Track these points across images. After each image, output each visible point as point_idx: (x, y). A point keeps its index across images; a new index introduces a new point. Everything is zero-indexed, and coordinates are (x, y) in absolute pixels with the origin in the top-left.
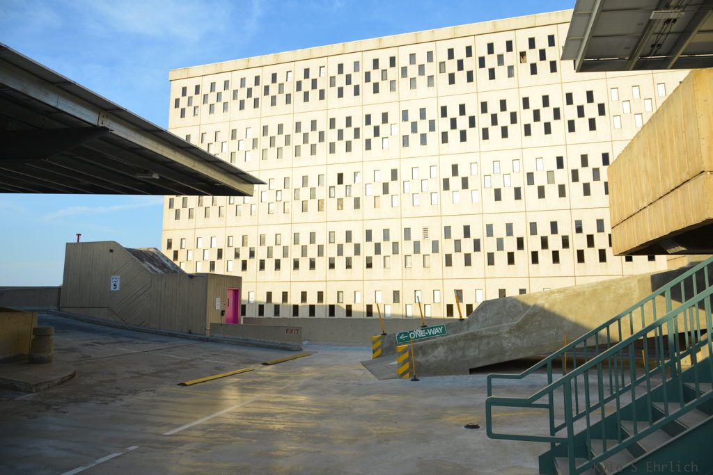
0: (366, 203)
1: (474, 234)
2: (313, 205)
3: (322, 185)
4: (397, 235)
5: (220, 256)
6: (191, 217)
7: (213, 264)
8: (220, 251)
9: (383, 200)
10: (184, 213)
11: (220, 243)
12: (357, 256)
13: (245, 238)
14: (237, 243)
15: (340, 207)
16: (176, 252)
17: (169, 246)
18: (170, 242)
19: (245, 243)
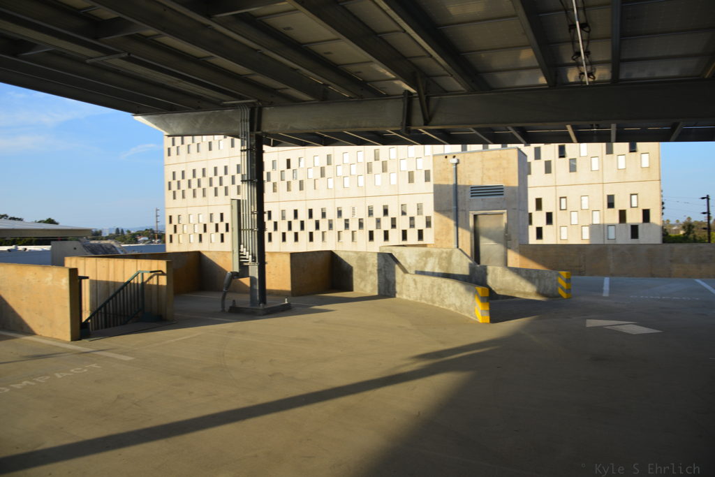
0: (308, 185)
1: (391, 214)
2: (269, 187)
3: (276, 170)
4: (331, 214)
5: (205, 231)
6: (183, 197)
7: (200, 236)
8: (205, 226)
9: (321, 182)
10: (179, 194)
11: (204, 219)
12: (302, 232)
13: (222, 215)
14: (217, 219)
15: (289, 189)
16: (175, 226)
17: (171, 222)
18: (171, 217)
19: (222, 219)
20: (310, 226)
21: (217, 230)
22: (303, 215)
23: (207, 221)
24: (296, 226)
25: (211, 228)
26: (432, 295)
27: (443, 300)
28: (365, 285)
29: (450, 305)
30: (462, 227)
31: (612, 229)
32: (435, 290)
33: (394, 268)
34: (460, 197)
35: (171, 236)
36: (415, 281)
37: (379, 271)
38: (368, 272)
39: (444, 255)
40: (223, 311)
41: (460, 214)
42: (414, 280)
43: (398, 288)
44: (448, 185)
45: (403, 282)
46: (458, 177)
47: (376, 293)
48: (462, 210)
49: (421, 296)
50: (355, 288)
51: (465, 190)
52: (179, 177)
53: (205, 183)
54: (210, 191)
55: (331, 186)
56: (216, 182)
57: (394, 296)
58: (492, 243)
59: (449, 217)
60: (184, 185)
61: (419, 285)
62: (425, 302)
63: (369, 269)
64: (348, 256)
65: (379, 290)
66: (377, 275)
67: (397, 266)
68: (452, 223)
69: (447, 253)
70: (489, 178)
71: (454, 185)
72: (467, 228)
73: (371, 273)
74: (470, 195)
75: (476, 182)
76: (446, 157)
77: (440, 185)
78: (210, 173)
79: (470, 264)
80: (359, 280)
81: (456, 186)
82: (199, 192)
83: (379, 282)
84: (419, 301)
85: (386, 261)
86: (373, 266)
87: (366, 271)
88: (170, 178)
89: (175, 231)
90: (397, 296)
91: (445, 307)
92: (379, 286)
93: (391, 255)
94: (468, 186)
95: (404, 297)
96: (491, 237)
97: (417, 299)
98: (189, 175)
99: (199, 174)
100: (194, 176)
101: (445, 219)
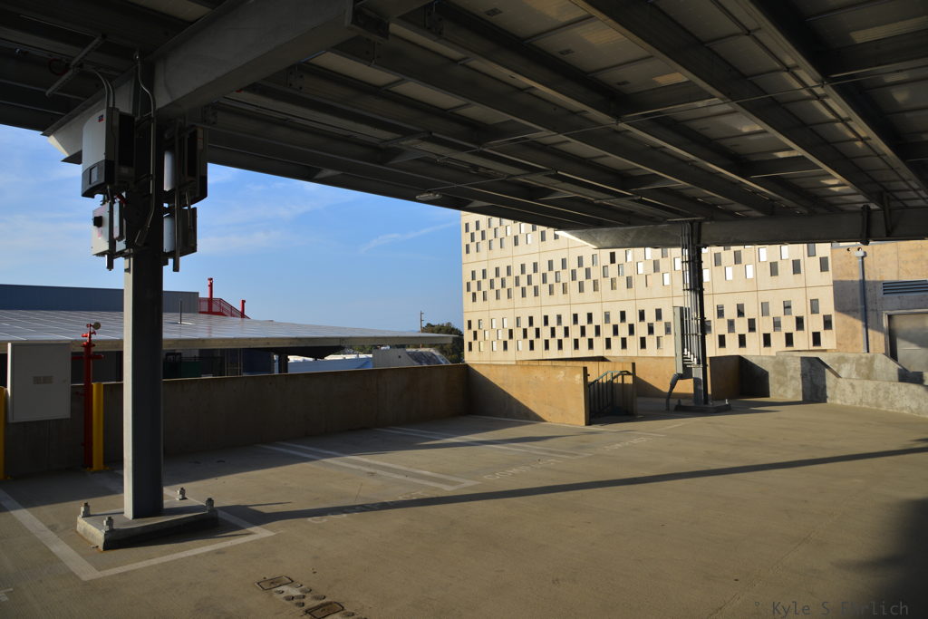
0: (638, 283)
1: (749, 314)
2: (588, 285)
3: (597, 265)
5: (511, 336)
6: (485, 299)
7: (505, 343)
8: (511, 332)
9: (654, 278)
10: (479, 296)
11: (510, 324)
12: (631, 337)
13: (531, 319)
14: (525, 324)
15: (613, 287)
16: (475, 333)
17: (470, 327)
18: (470, 322)
19: (531, 323)
20: (641, 330)
21: (525, 336)
22: (632, 317)
23: (512, 325)
24: (623, 331)
25: (518, 333)
26: (877, 398)
27: (892, 404)
28: (785, 391)
29: (903, 409)
30: (873, 329)
32: (881, 394)
33: (824, 372)
34: (869, 295)
35: (470, 344)
36: (853, 386)
37: (804, 376)
38: (789, 378)
39: (864, 360)
40: (668, 409)
41: (870, 314)
42: (851, 384)
43: (829, 393)
44: (852, 281)
45: (835, 387)
46: (866, 272)
47: (800, 398)
48: (873, 310)
49: (861, 400)
50: (771, 394)
51: (875, 287)
52: (479, 276)
53: (510, 282)
54: (517, 292)
55: (667, 282)
56: (523, 282)
57: (825, 401)
58: (914, 347)
59: (854, 317)
60: (485, 285)
61: (859, 390)
62: (867, 407)
63: (790, 373)
64: (762, 361)
65: (804, 396)
66: (800, 380)
67: (826, 370)
68: (859, 324)
69: (867, 358)
70: (908, 272)
71: (860, 281)
72: (879, 328)
73: (792, 378)
74: (882, 292)
75: (890, 276)
76: (848, 250)
77: (842, 281)
78: (516, 271)
79: (899, 370)
80: (777, 386)
81: (863, 282)
82: (503, 293)
83: (803, 387)
84: (858, 405)
85: (812, 365)
86: (795, 370)
87: (786, 376)
88: (470, 279)
89: (475, 338)
90: (828, 401)
91: (895, 411)
92: (803, 391)
93: (818, 359)
94: (880, 282)
95: (838, 402)
96: (911, 339)
97: (855, 403)
98: (491, 275)
99: (503, 273)
100: (497, 275)
101: (849, 319)
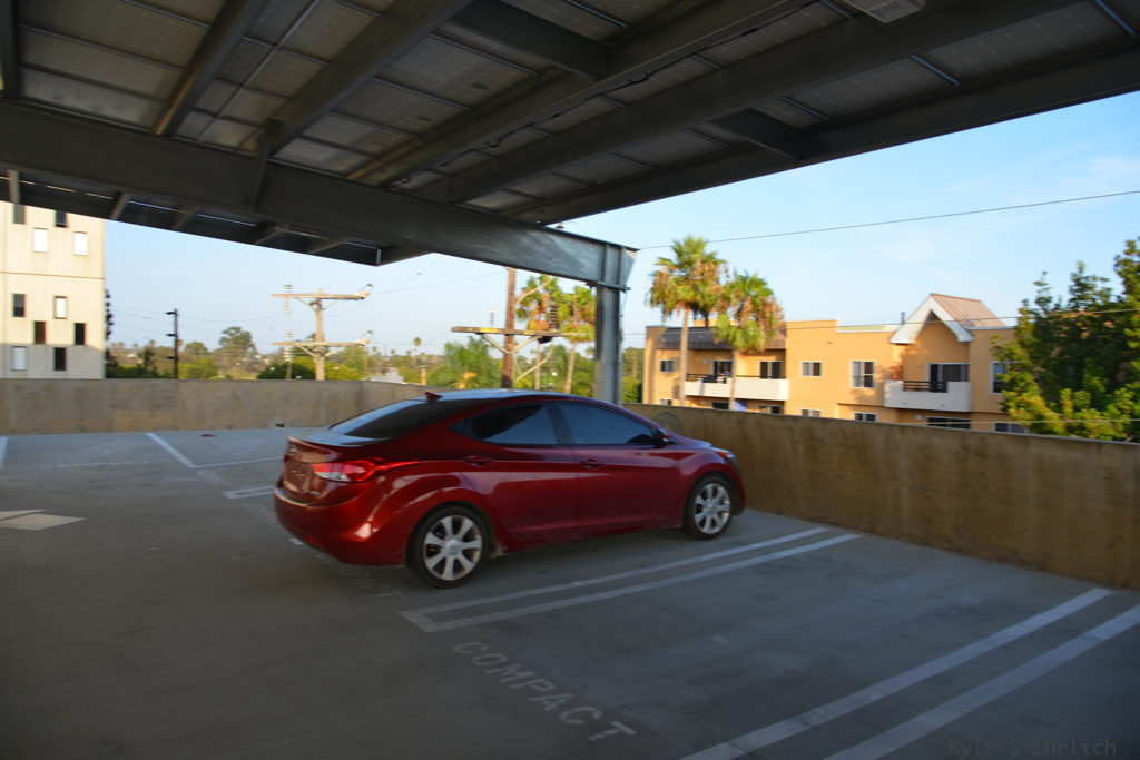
31: (20, 353)
